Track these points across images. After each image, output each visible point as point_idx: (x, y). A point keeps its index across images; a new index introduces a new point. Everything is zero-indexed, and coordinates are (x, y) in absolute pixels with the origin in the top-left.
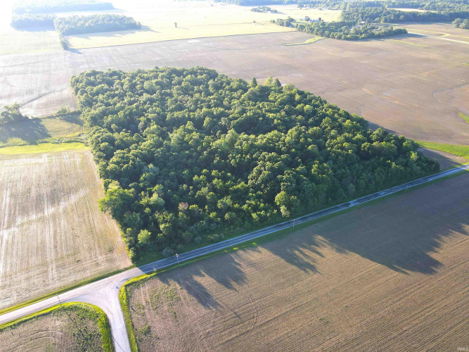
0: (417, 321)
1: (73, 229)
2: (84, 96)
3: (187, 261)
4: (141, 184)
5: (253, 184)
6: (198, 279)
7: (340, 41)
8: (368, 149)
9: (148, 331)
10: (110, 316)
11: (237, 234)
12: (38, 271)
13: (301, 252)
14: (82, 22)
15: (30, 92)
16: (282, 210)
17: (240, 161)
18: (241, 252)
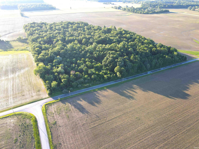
0: (181, 118)
1: (22, 83)
2: (29, 32)
3: (74, 95)
4: (54, 64)
5: (104, 64)
6: (79, 102)
7: (141, 15)
8: (155, 50)
9: (55, 123)
10: (37, 118)
11: (98, 84)
12: (4, 100)
13: (127, 91)
14: (30, 6)
15: (6, 31)
16: (117, 74)
17: (99, 55)
18: (99, 91)
